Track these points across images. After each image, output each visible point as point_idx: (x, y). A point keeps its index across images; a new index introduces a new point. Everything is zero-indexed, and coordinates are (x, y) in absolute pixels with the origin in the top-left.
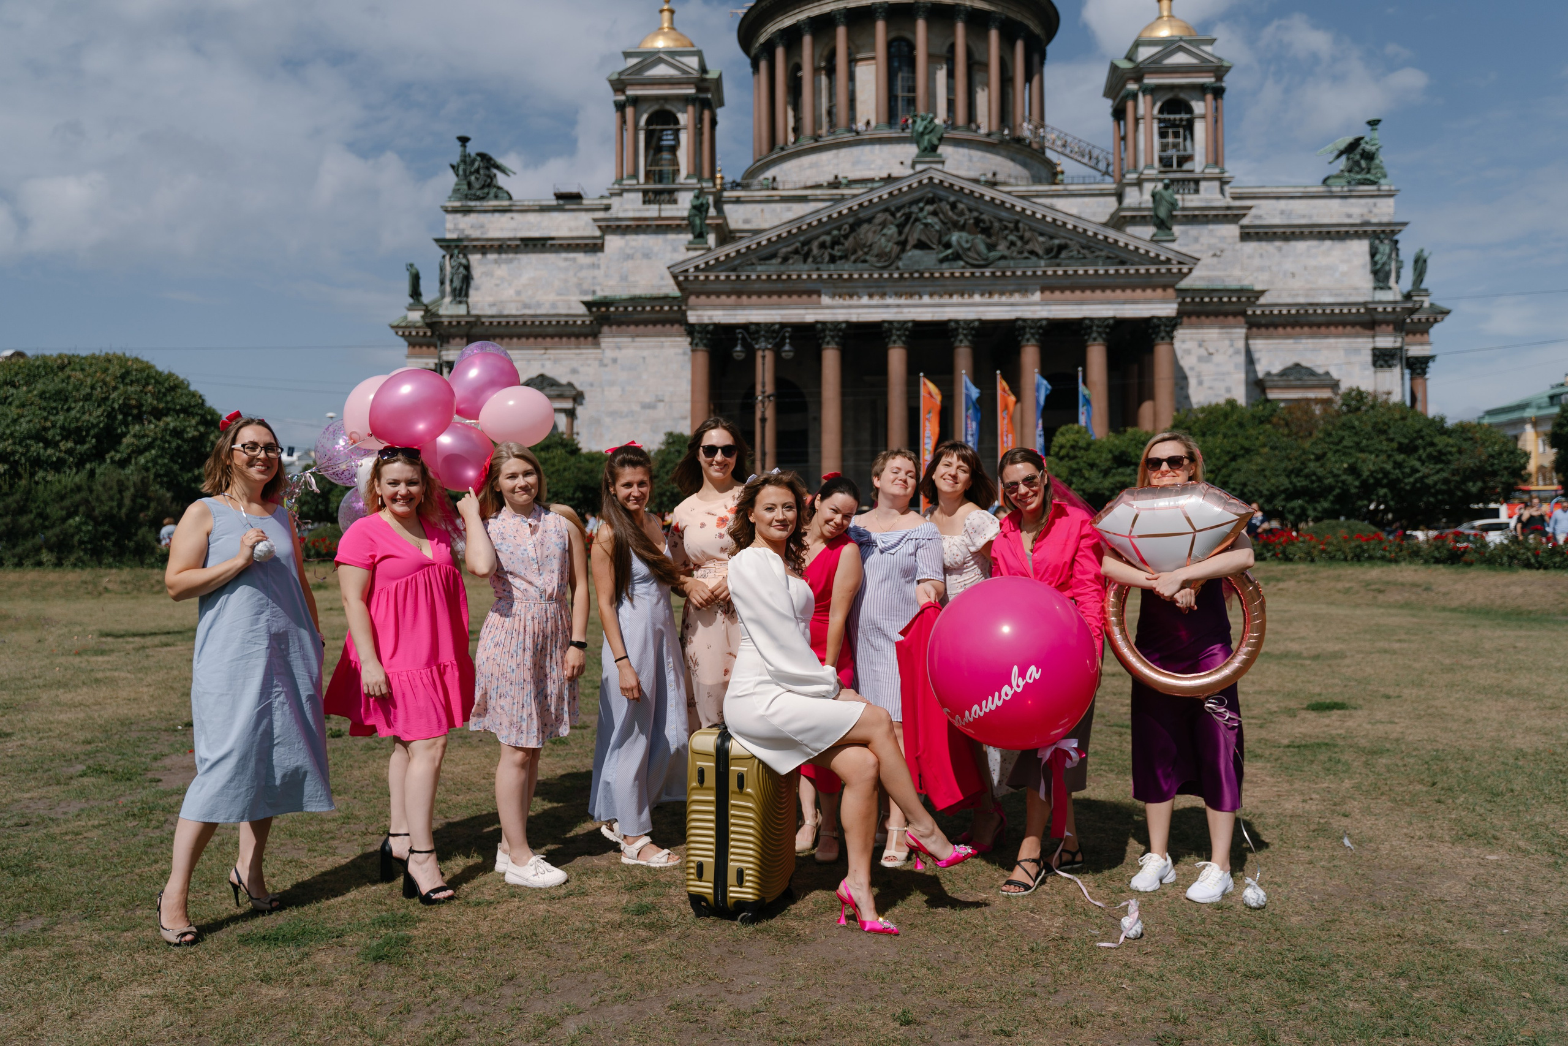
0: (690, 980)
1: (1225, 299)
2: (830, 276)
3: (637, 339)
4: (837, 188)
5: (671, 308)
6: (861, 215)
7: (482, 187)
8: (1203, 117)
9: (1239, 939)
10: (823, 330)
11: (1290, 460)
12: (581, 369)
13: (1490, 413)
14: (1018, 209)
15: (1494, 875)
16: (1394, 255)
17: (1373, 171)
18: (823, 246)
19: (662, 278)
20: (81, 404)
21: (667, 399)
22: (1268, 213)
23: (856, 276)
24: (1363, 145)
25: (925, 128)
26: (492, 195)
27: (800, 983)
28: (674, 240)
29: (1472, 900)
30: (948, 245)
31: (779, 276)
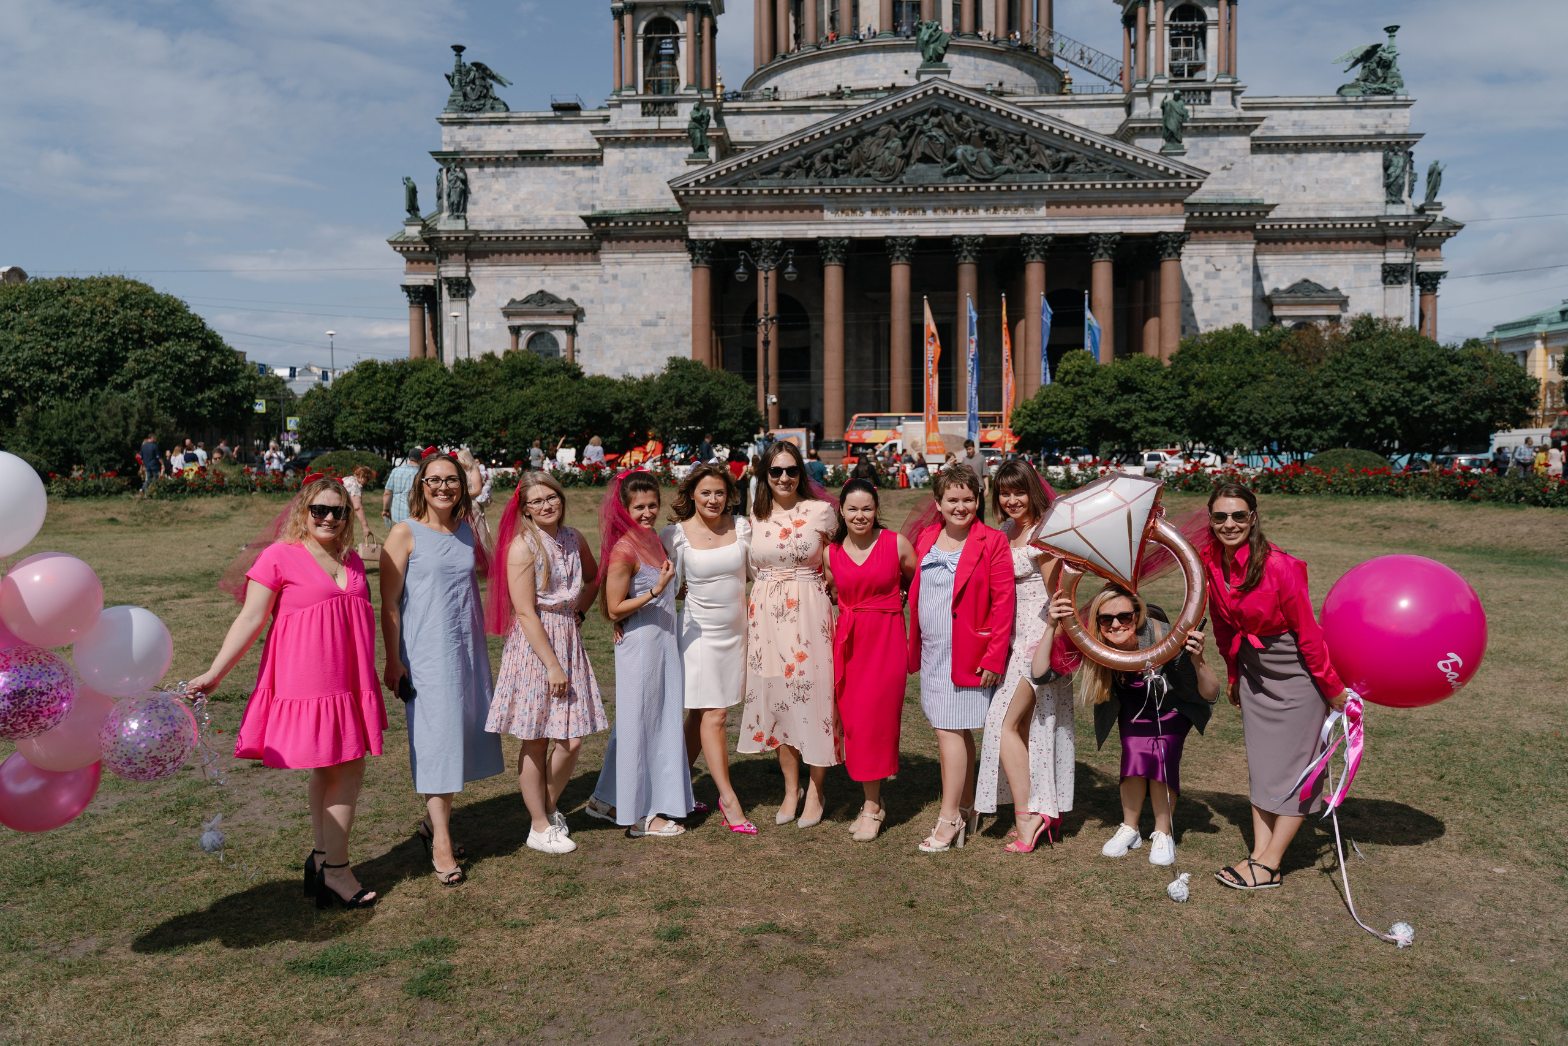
0: (724, 1021)
1: (1234, 214)
2: (833, 190)
3: (637, 255)
4: (840, 98)
5: (671, 223)
6: (864, 128)
7: (478, 99)
8: (1216, 24)
9: (1253, 968)
10: (826, 247)
11: (1297, 387)
12: (581, 285)
13: (1500, 328)
14: (1025, 121)
15: (1501, 892)
16: (1408, 168)
17: (1389, 80)
18: (825, 159)
19: (662, 193)
20: (81, 329)
21: (667, 317)
22: (1280, 124)
23: (859, 191)
24: (1380, 52)
25: (931, 36)
26: (488, 106)
27: (830, 1024)
28: (673, 153)
29: (1479, 924)
30: (953, 159)
31: (781, 191)
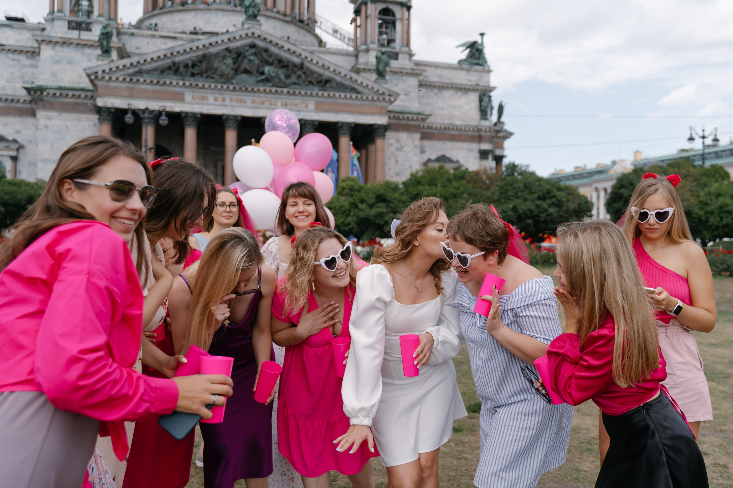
1: (410, 117)
2: (191, 85)
3: (63, 115)
4: (195, 34)
5: (86, 96)
8: (401, 19)
10: (186, 117)
12: (23, 131)
16: (489, 103)
17: (482, 59)
18: (186, 66)
19: (80, 77)
22: (432, 76)
23: (207, 86)
24: (476, 45)
25: (250, 4)
28: (89, 53)
30: (262, 73)
